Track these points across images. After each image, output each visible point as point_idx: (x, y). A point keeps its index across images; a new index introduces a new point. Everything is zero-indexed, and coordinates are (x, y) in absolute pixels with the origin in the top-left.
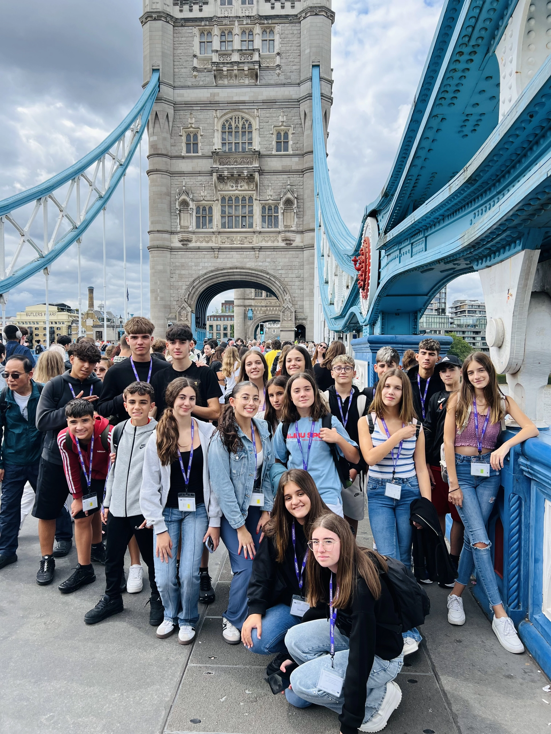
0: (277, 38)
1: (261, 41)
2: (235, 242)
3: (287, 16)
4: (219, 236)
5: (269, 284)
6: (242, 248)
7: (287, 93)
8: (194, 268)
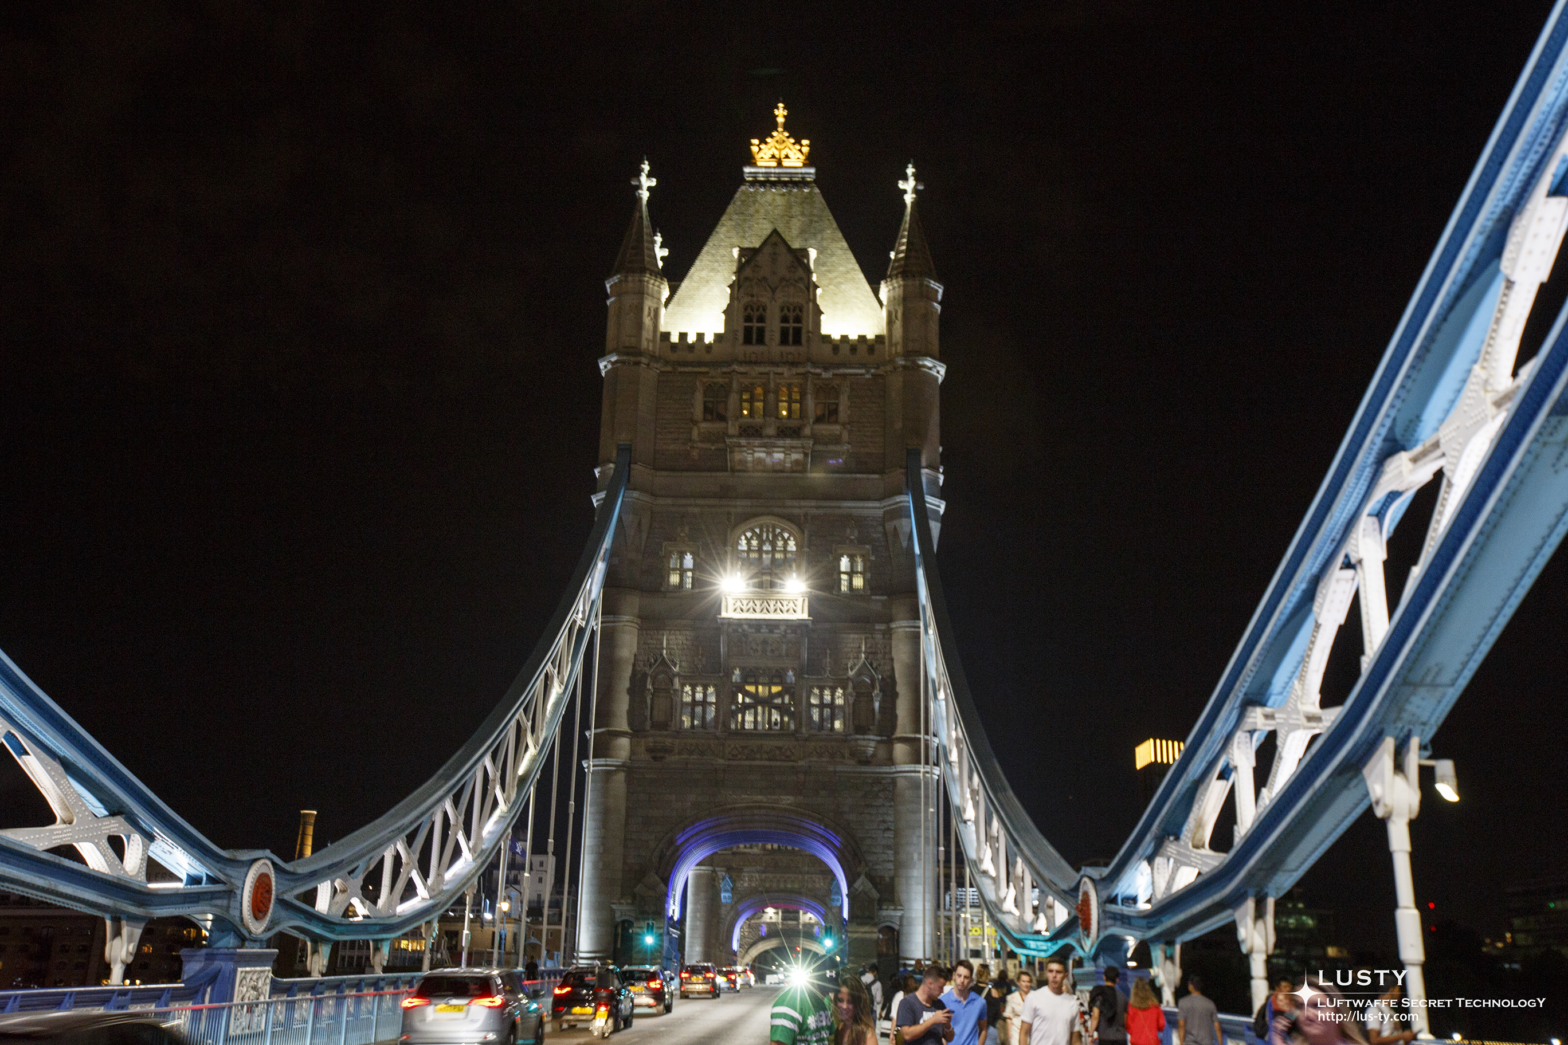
0: (843, 401)
1: (813, 403)
2: (758, 756)
4: (727, 743)
6: (771, 768)
7: (860, 491)
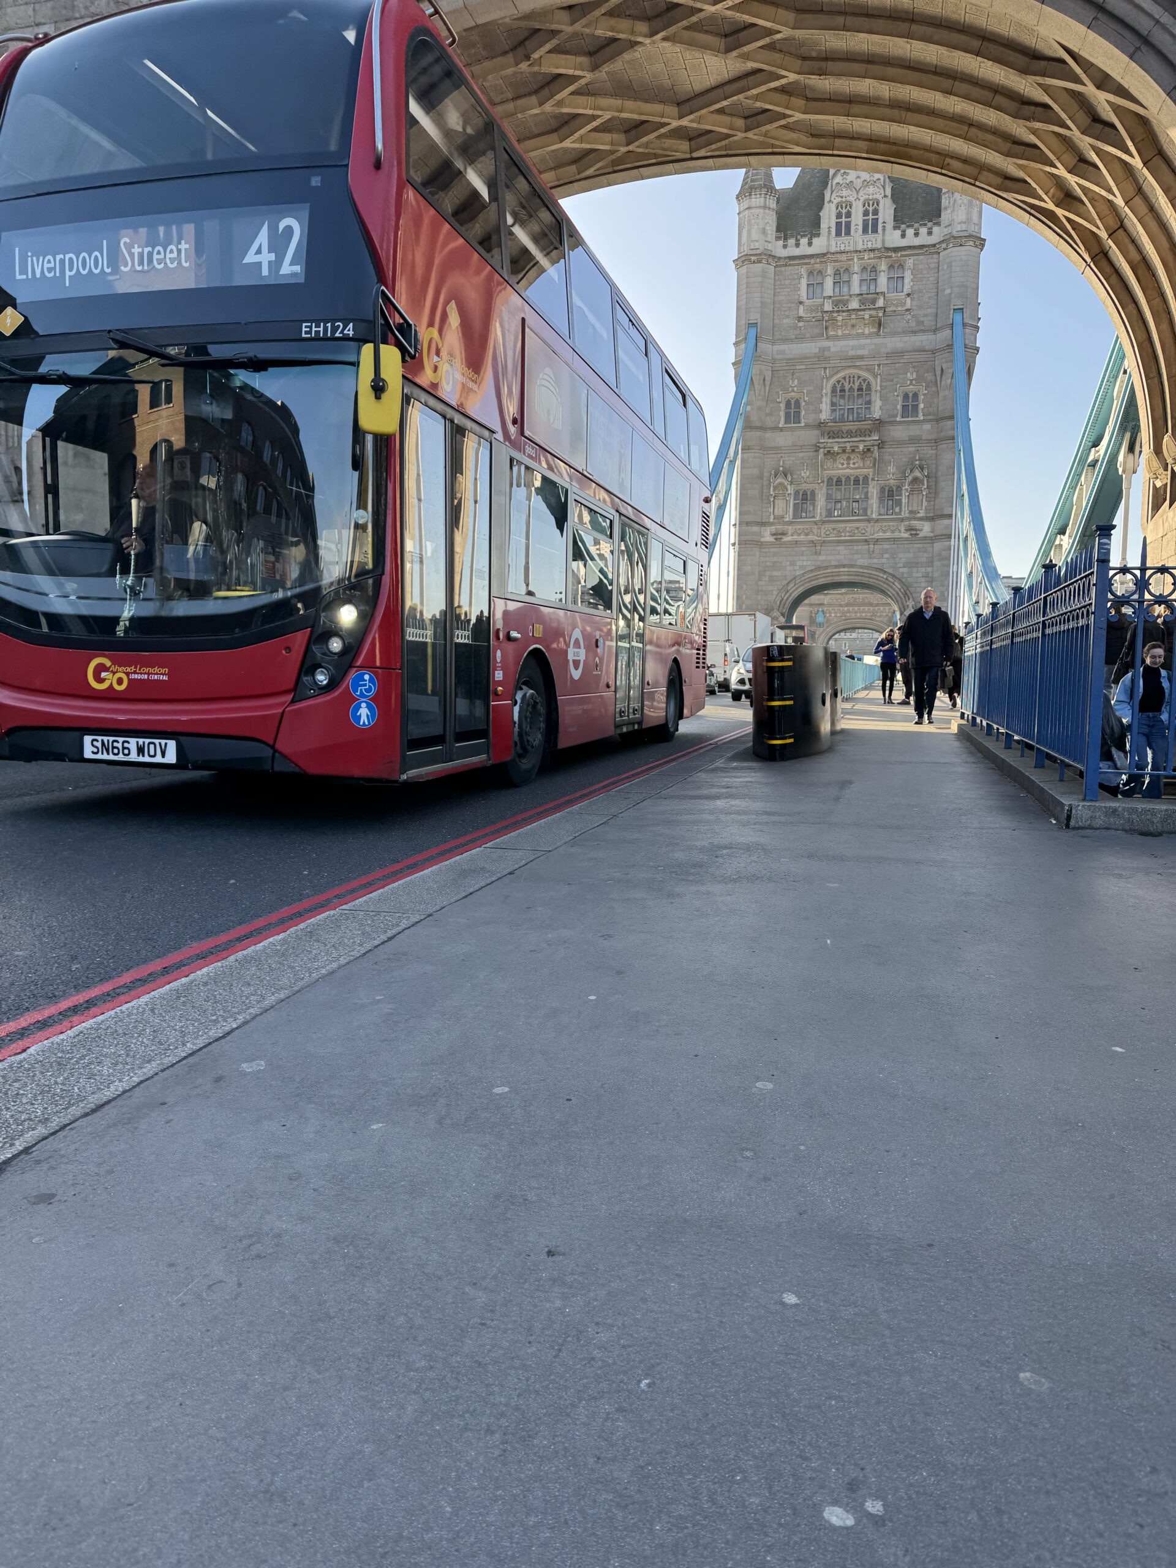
0: (908, 275)
1: (886, 280)
2: (843, 534)
3: (922, 247)
4: (823, 527)
5: (885, 586)
6: (851, 541)
7: (918, 344)
8: (789, 568)
